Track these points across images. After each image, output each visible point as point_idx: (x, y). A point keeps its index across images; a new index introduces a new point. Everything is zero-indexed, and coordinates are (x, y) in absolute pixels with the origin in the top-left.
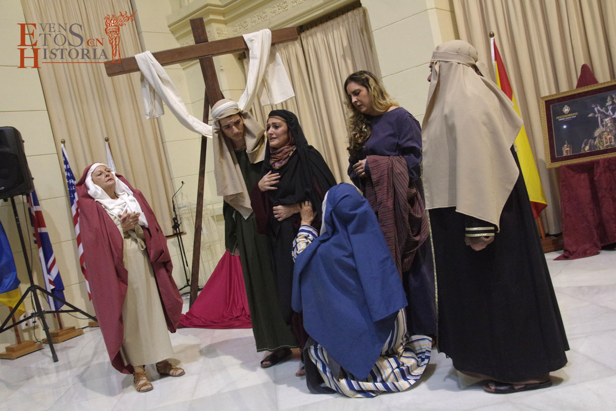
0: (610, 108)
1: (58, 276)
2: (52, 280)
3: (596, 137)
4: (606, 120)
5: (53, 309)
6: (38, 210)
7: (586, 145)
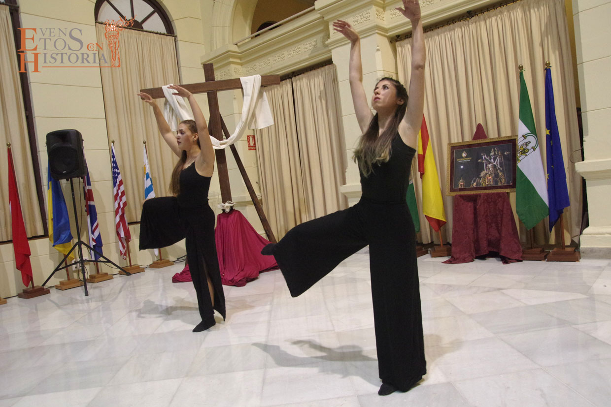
0: (492, 157)
1: (99, 236)
2: (95, 239)
3: (481, 177)
4: (489, 165)
5: (94, 259)
6: (90, 189)
7: (474, 182)
